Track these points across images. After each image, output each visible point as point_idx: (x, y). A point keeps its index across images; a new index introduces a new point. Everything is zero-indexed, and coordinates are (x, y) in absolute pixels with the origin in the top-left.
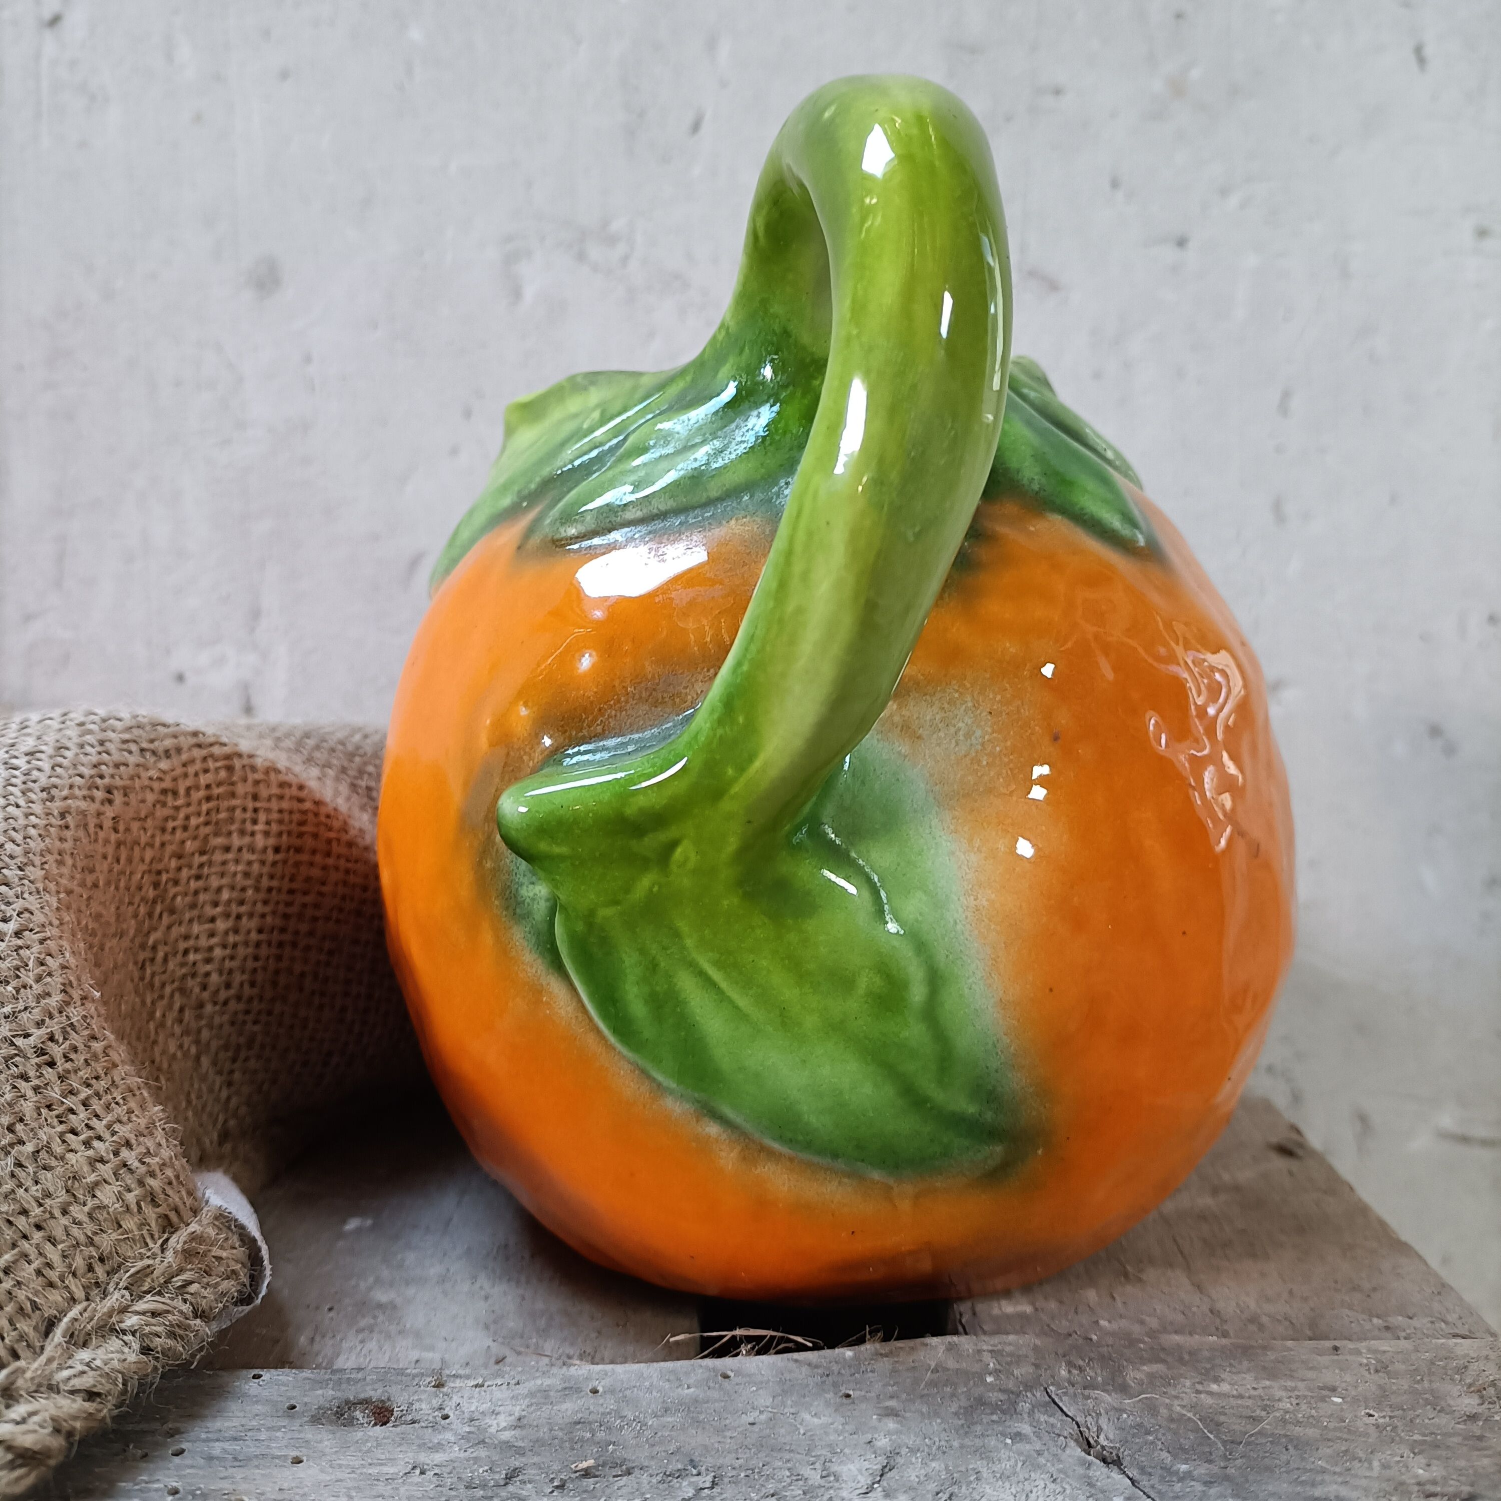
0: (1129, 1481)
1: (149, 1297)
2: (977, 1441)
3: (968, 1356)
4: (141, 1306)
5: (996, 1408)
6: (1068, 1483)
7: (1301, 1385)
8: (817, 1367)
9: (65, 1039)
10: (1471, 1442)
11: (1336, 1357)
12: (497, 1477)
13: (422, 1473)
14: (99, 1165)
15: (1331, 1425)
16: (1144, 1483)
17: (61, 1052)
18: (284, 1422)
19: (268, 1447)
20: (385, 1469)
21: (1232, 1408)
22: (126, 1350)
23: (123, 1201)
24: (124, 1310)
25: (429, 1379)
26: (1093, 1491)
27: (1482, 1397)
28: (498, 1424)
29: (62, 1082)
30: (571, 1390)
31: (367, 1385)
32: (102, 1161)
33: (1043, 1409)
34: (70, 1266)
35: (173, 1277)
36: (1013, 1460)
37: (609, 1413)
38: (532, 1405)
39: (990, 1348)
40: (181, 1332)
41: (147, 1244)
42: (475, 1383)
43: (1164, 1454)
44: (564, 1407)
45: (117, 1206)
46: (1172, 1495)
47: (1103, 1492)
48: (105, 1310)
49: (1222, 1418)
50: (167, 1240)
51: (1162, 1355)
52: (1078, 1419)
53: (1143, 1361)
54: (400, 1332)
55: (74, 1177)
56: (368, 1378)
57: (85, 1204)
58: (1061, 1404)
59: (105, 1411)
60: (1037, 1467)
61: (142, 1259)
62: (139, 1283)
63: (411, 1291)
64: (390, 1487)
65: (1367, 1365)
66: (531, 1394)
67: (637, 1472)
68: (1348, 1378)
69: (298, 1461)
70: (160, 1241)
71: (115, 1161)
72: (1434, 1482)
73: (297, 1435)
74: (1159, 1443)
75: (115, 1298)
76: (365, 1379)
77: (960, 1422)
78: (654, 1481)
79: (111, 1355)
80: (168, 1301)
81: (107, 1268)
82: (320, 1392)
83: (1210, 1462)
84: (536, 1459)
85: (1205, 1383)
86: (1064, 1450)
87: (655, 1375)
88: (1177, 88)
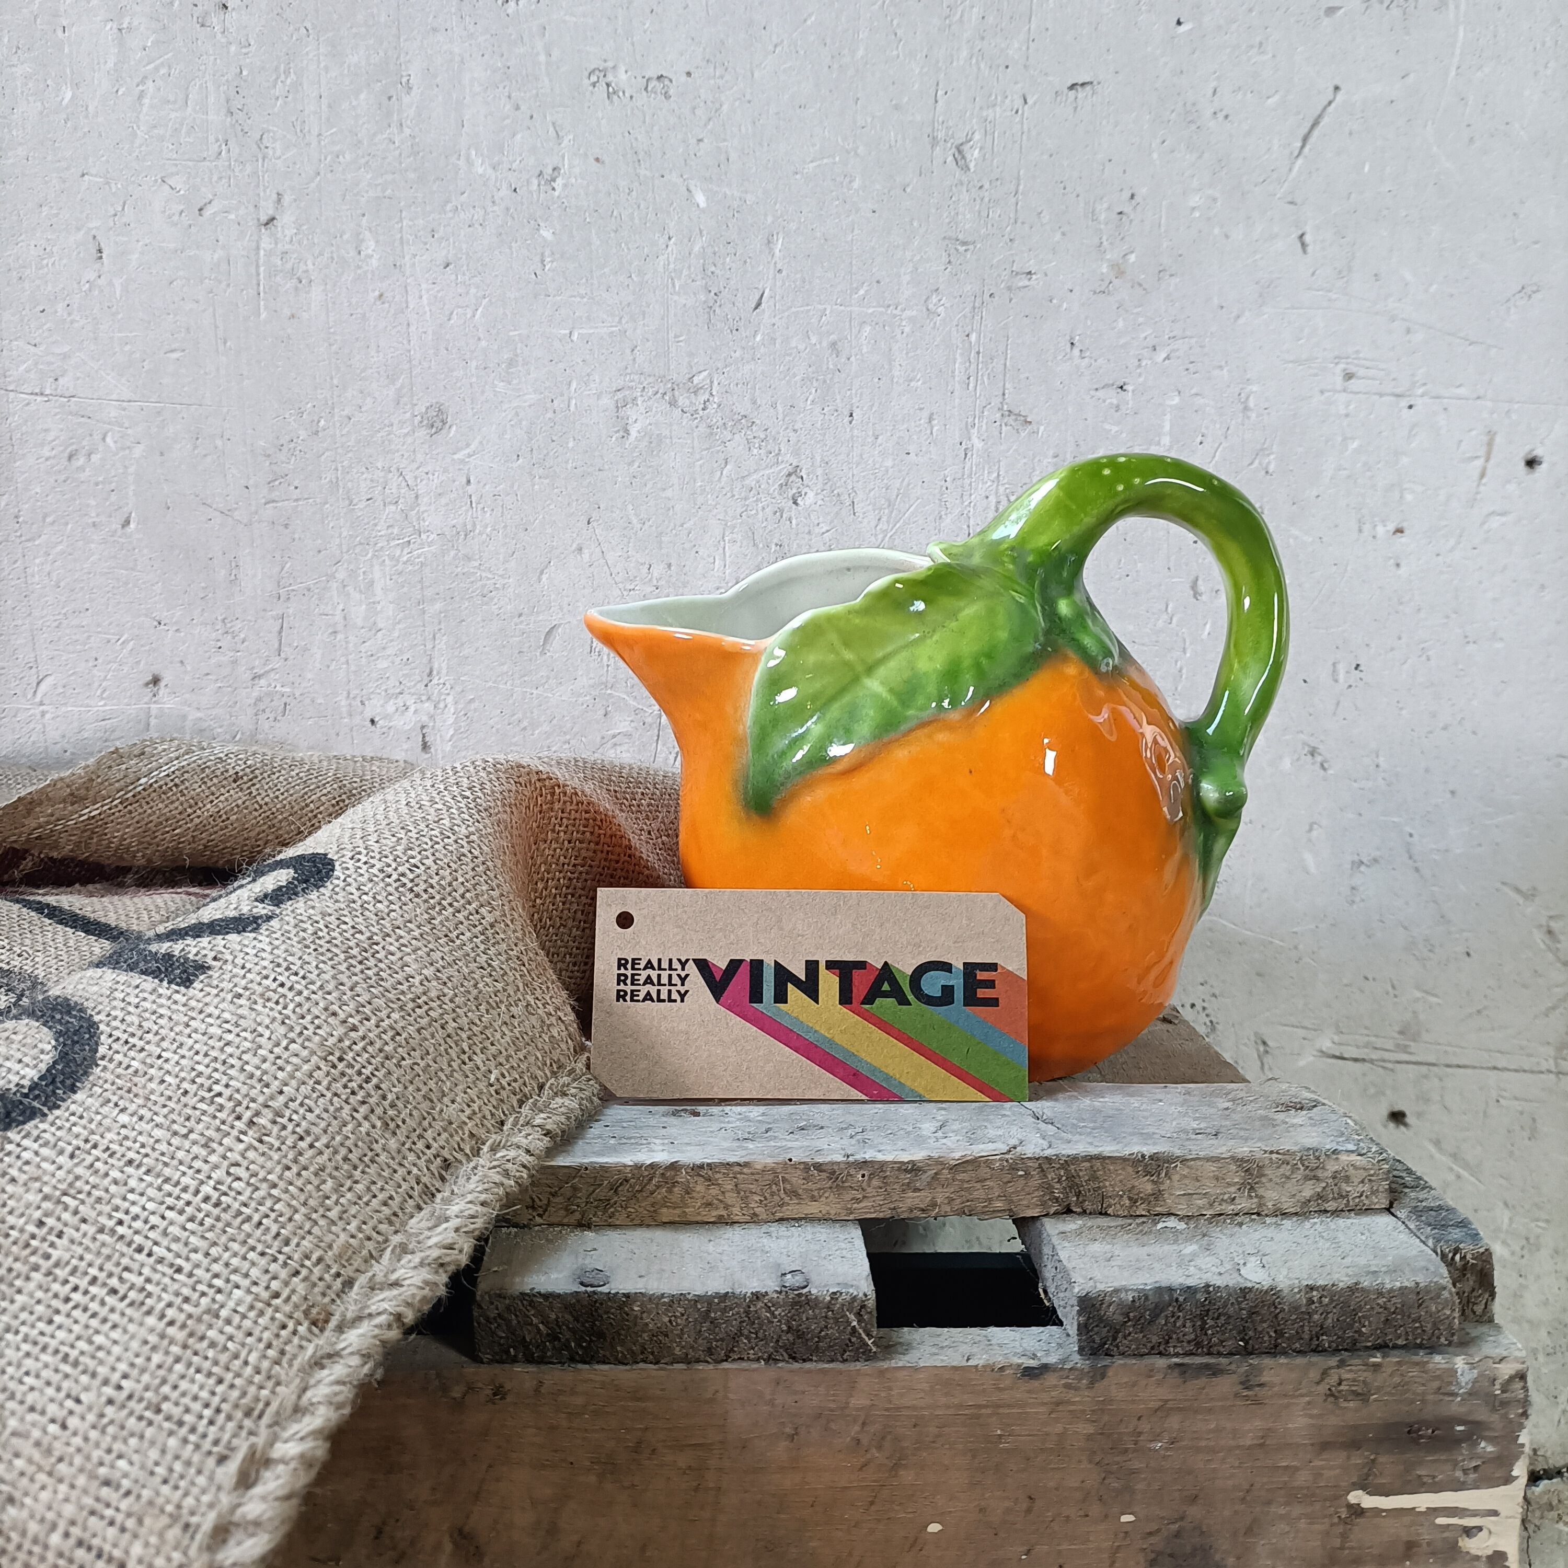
0: (1056, 1128)
7: (1144, 1098)
10: (1223, 1117)
12: (761, 1130)
15: (1156, 1111)
19: (648, 1124)
20: (708, 1129)
21: (1109, 1106)
27: (1233, 1103)
33: (1016, 1107)
49: (1103, 1109)
58: (1025, 1106)
65: (1180, 1092)
67: (826, 1128)
68: (1169, 1095)
69: (665, 1127)
72: (1201, 1129)
73: (660, 1121)
74: (1072, 1117)
83: (1095, 1122)
84: (777, 1125)
88: (1119, 271)
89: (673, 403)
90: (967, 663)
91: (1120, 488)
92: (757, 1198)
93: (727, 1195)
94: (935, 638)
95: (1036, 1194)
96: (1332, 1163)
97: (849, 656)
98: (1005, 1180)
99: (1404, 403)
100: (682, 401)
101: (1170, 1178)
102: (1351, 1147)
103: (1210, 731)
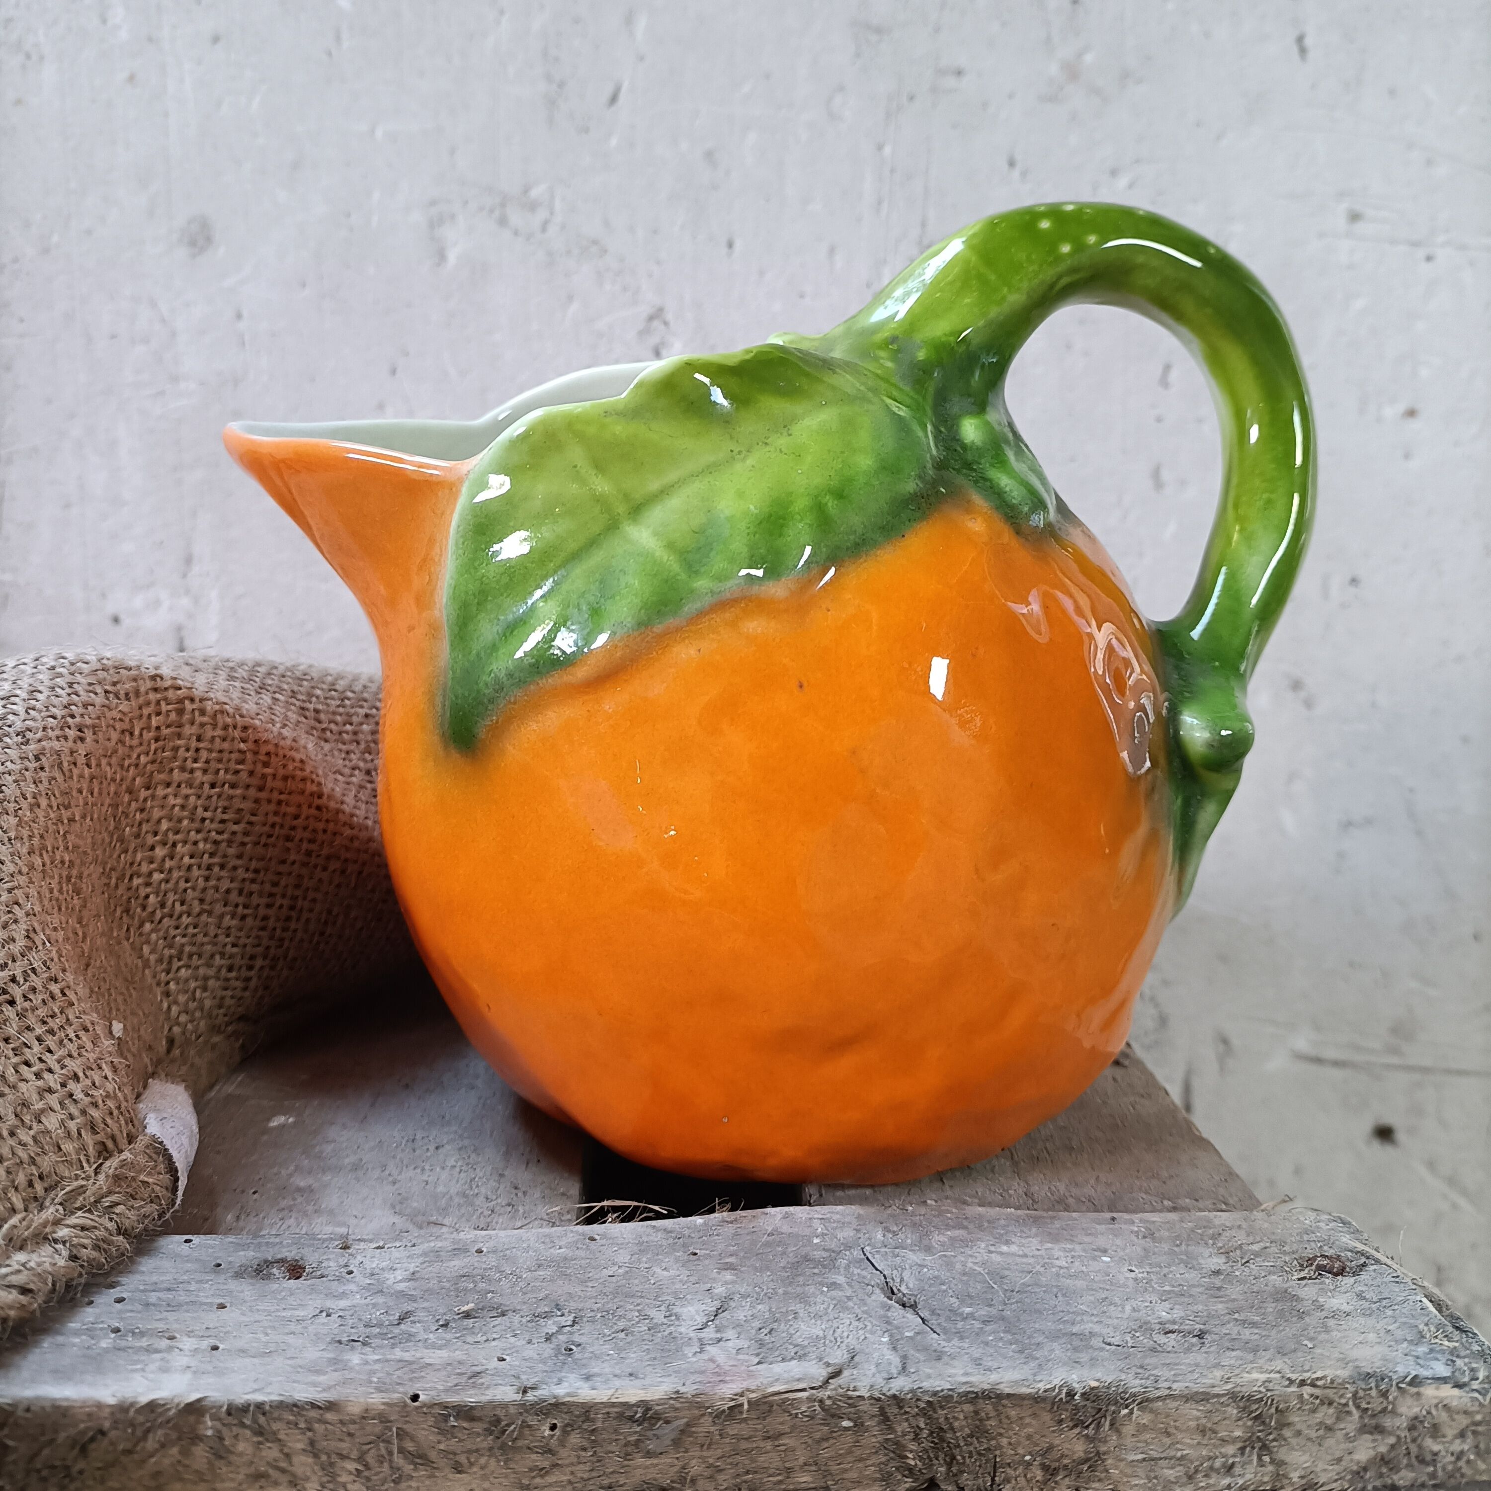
0: (920, 1320)
1: (80, 1213)
2: (798, 1289)
3: (801, 1222)
4: (72, 1220)
5: (818, 1263)
6: (870, 1321)
7: (1078, 1247)
8: (671, 1232)
9: (26, 980)
10: (1212, 1292)
11: (1112, 1226)
12: (391, 1318)
13: (328, 1315)
14: (47, 1095)
15: (1097, 1279)
16: (933, 1322)
17: (21, 992)
18: (212, 1277)
19: (197, 1296)
20: (297, 1313)
21: (1017, 1264)
22: (57, 1256)
23: (65, 1127)
24: (57, 1222)
25: (337, 1243)
26: (889, 1328)
27: (1227, 1257)
28: (395, 1278)
29: (20, 1019)
30: (459, 1250)
31: (284, 1247)
32: (50, 1091)
33: (857, 1265)
34: (13, 1181)
35: (102, 1198)
36: (826, 1304)
37: (490, 1269)
38: (425, 1262)
39: (821, 1216)
40: (105, 1246)
41: (82, 1168)
42: (377, 1245)
43: (953, 1300)
44: (453, 1263)
45: (59, 1131)
46: (954, 1330)
47: (897, 1328)
48: (41, 1221)
49: (1007, 1273)
50: (101, 1164)
51: (965, 1223)
52: (886, 1273)
53: (948, 1227)
54: (316, 1212)
55: (24, 1104)
56: (285, 1242)
57: (30, 1128)
58: (873, 1261)
59: (36, 1305)
60: (845, 1309)
61: (77, 1179)
62: (72, 1201)
63: (327, 1178)
64: (300, 1326)
65: (1137, 1232)
66: (425, 1254)
67: (510, 1314)
68: (1118, 1242)
69: (222, 1306)
70: (95, 1166)
71: (63, 1092)
72: (1174, 1322)
73: (221, 1287)
74: (950, 1291)
75: (50, 1212)
76: (281, 1243)
77: (786, 1275)
78: (524, 1320)
79: (44, 1259)
80: (97, 1219)
81: (46, 1185)
82: (242, 1253)
83: (990, 1306)
84: (426, 1304)
85: (997, 1245)
86: (869, 1296)
87: (532, 1239)
88: (1072, 72)
89: (503, 222)
90: (801, 504)
91: (1066, 249)
92: (351, 1466)
93: (296, 1460)
94: (750, 462)
95: (874, 1460)
96: (1409, 1401)
97: (602, 486)
98: (817, 1436)
99: (1421, 253)
100: (516, 218)
101: (1118, 1431)
102: (1442, 1370)
103: (1195, 634)
